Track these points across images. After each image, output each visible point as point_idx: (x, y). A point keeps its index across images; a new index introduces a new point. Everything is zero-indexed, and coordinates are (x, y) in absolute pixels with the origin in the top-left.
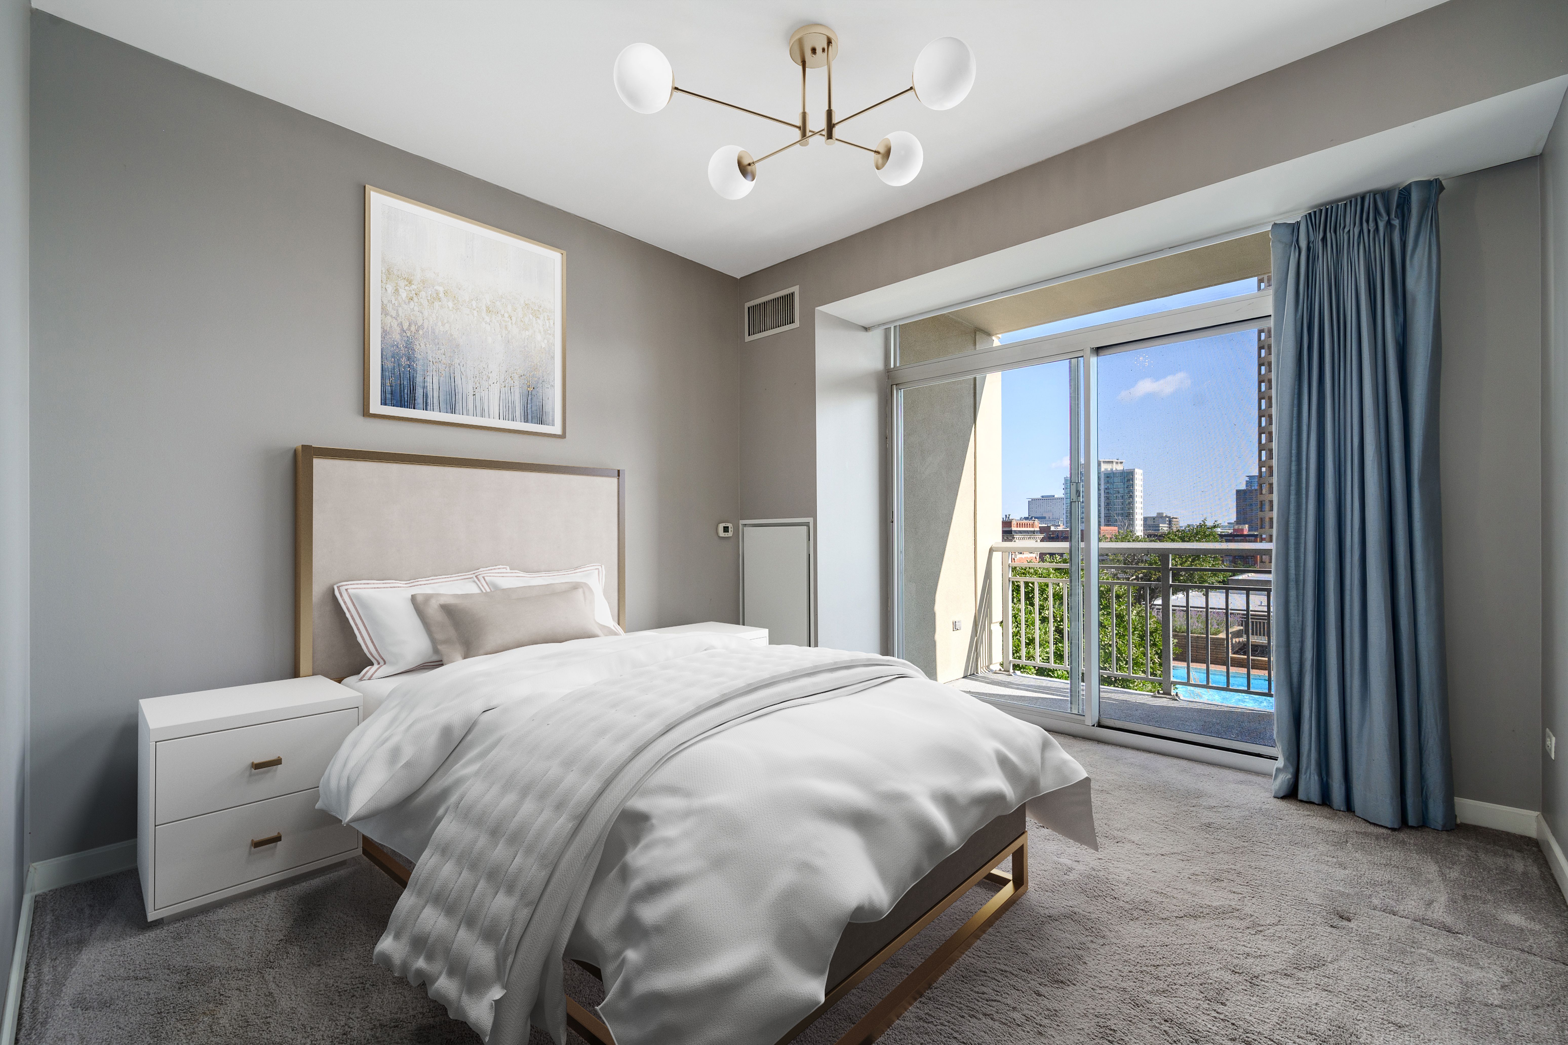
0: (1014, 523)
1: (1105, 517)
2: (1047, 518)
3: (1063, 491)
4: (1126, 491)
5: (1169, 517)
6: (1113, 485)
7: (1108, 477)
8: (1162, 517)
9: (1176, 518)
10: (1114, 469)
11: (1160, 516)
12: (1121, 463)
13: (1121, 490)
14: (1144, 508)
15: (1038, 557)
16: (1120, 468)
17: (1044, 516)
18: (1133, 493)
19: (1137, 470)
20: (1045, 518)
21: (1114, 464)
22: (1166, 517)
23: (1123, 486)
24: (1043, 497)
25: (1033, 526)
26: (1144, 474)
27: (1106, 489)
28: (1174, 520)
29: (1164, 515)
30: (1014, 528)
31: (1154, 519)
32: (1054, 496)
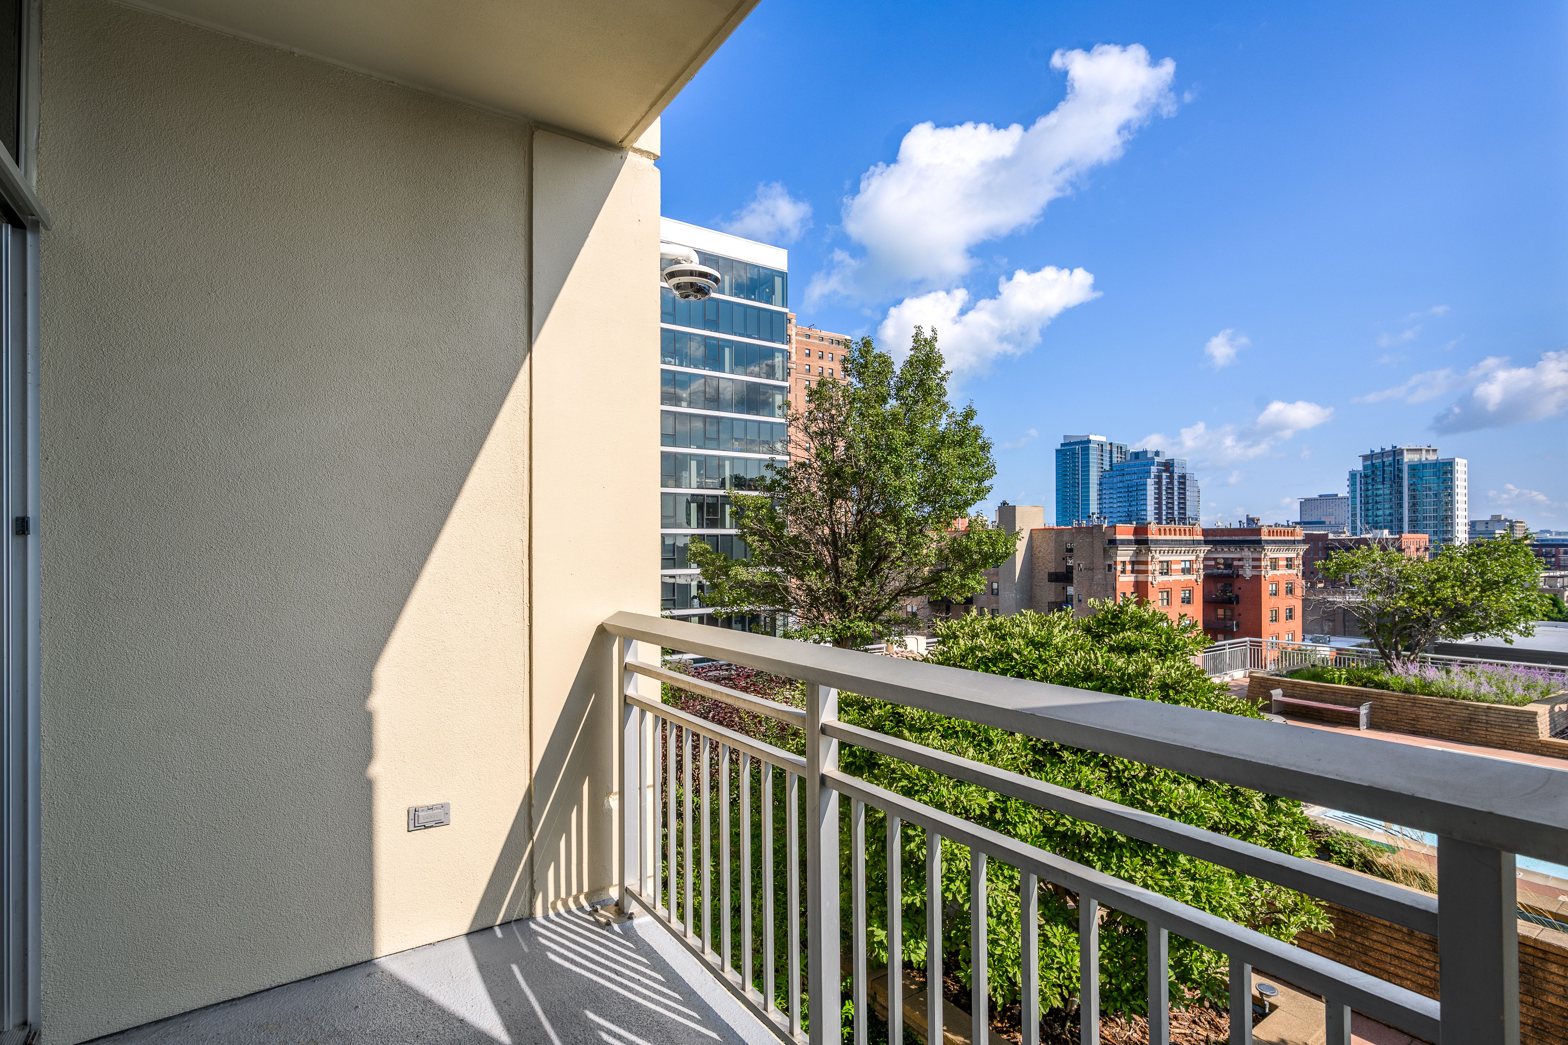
0: (1265, 530)
1: (1410, 521)
2: (1327, 523)
3: (1348, 489)
4: (1442, 488)
5: (1510, 521)
6: (1422, 480)
7: (1414, 470)
8: (1499, 521)
9: (1521, 522)
10: (1424, 459)
11: (1496, 520)
12: (1434, 451)
13: (1434, 486)
14: (1470, 509)
15: (1300, 575)
16: (1432, 457)
17: (1322, 520)
18: (1451, 490)
19: (1457, 460)
20: (1323, 523)
21: (1424, 452)
22: (1506, 520)
23: (1436, 481)
24: (1320, 496)
25: (1292, 534)
26: (1470, 466)
27: (1411, 485)
28: (1518, 524)
29: (1502, 519)
30: (1264, 537)
31: (1487, 523)
32: (1337, 495)
